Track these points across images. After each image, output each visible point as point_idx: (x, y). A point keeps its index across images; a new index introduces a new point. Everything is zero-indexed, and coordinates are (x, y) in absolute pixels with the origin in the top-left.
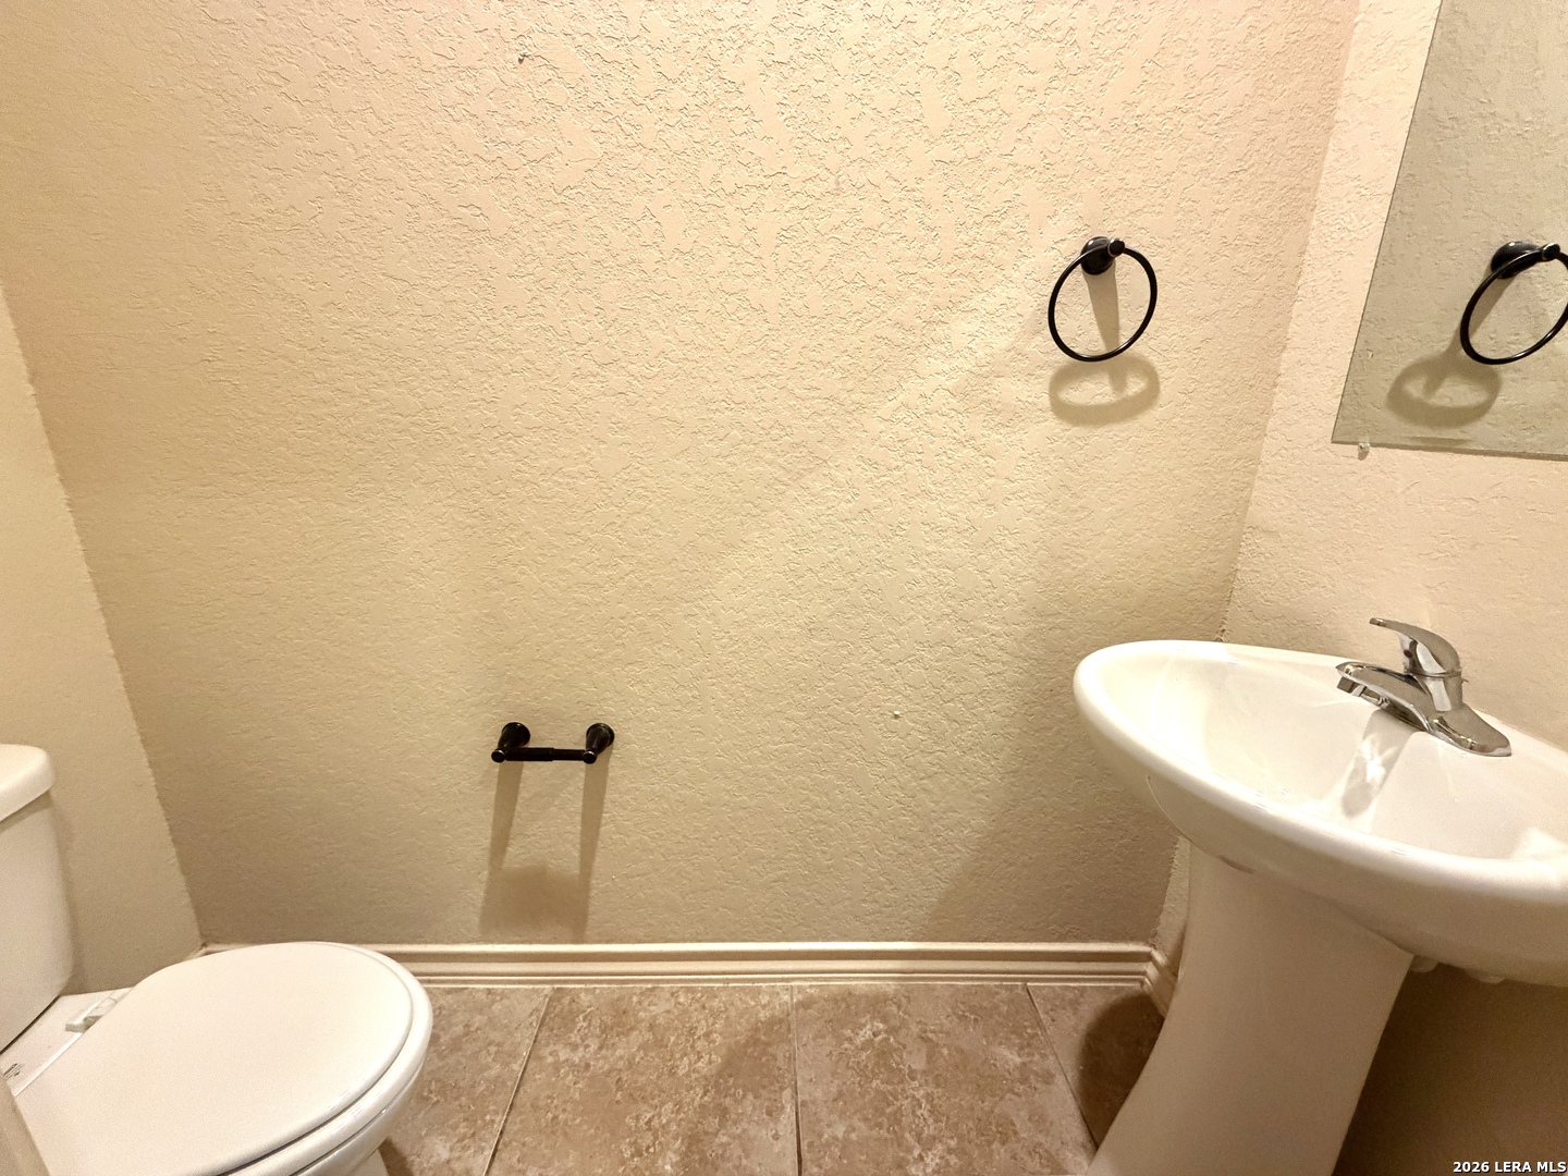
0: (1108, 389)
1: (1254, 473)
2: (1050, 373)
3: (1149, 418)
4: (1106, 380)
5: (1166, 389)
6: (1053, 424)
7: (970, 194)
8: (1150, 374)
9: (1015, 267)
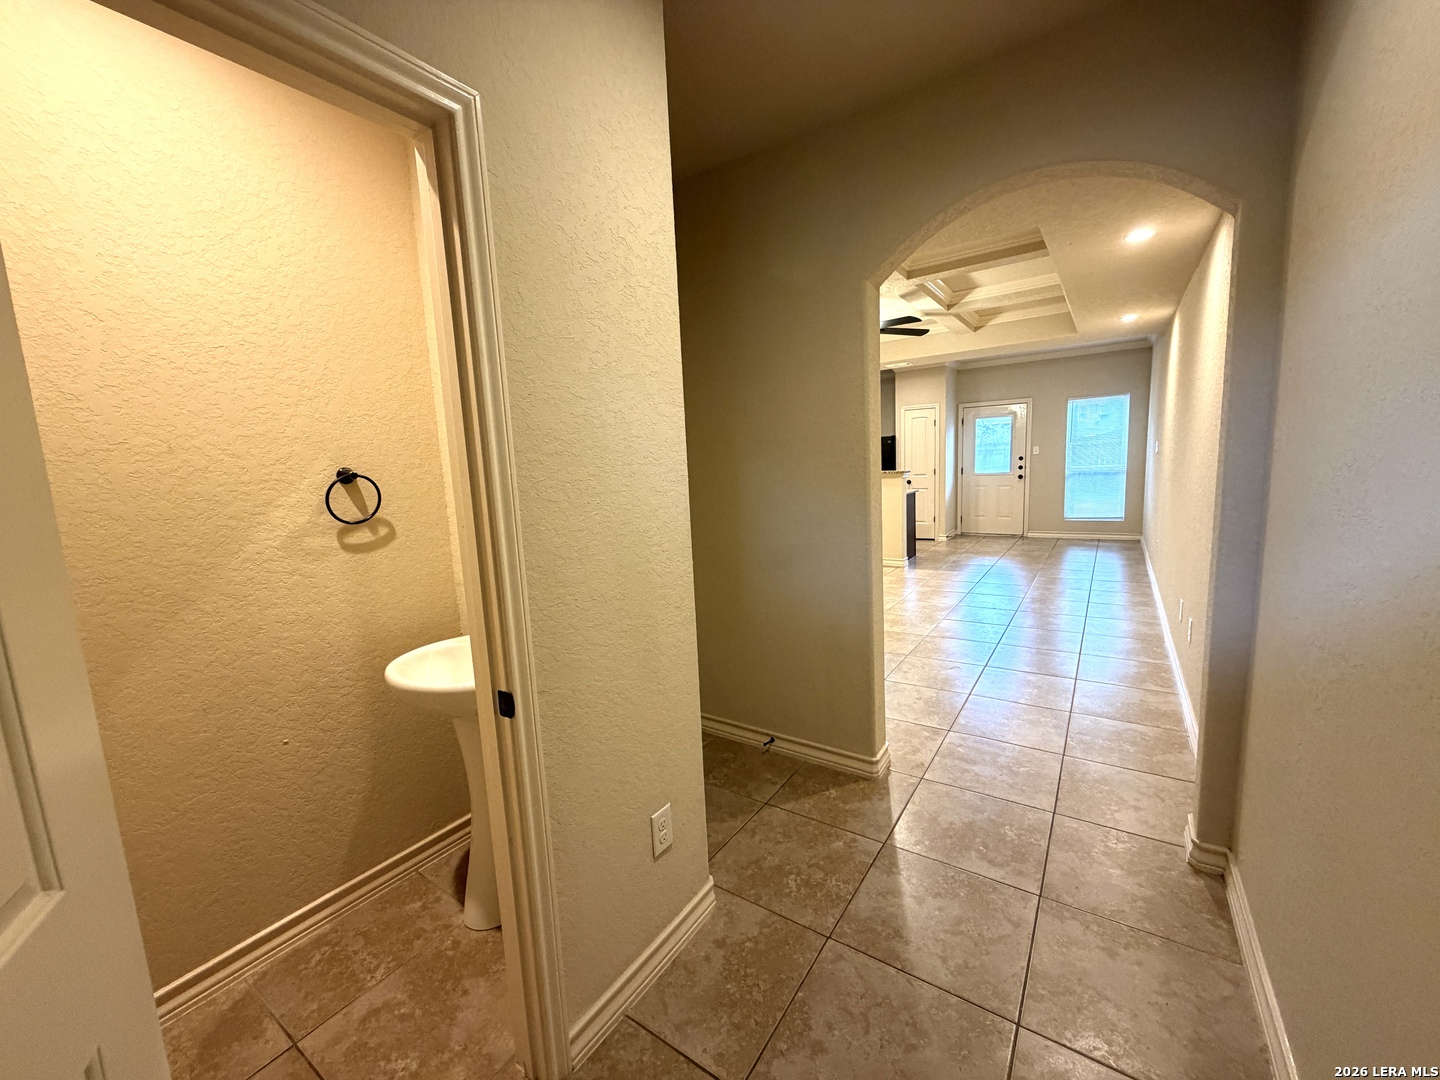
0: (369, 534)
1: (451, 560)
2: (336, 531)
3: (395, 544)
4: (367, 530)
5: (397, 529)
6: (345, 556)
7: (264, 451)
8: (388, 524)
9: (300, 483)
